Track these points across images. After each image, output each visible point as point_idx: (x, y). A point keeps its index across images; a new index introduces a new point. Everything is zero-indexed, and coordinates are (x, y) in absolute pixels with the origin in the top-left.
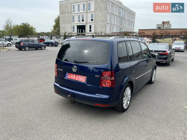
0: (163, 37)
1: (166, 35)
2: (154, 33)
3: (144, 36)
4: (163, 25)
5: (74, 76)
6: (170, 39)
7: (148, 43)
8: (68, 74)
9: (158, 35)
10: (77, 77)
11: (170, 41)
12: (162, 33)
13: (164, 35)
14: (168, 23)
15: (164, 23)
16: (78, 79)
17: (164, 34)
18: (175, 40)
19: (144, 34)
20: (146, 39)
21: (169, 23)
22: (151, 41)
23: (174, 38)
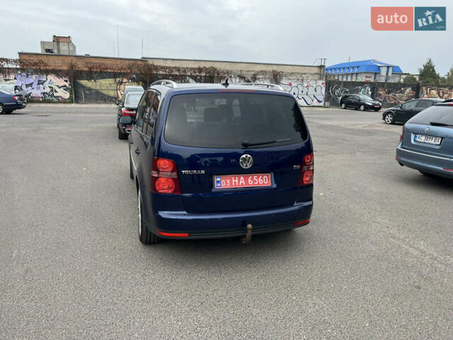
0: (95, 76)
1: (101, 72)
2: (72, 66)
3: (47, 72)
4: (55, 43)
5: (242, 178)
6: (111, 81)
7: (62, 89)
8: (218, 179)
9: (81, 71)
10: (249, 181)
11: (110, 85)
12: (90, 65)
13: (96, 72)
14: (67, 40)
15: (57, 39)
16: (254, 184)
17: (95, 70)
18: (121, 83)
19: (46, 65)
20: (52, 79)
21: (70, 42)
22: (67, 84)
23: (118, 80)
